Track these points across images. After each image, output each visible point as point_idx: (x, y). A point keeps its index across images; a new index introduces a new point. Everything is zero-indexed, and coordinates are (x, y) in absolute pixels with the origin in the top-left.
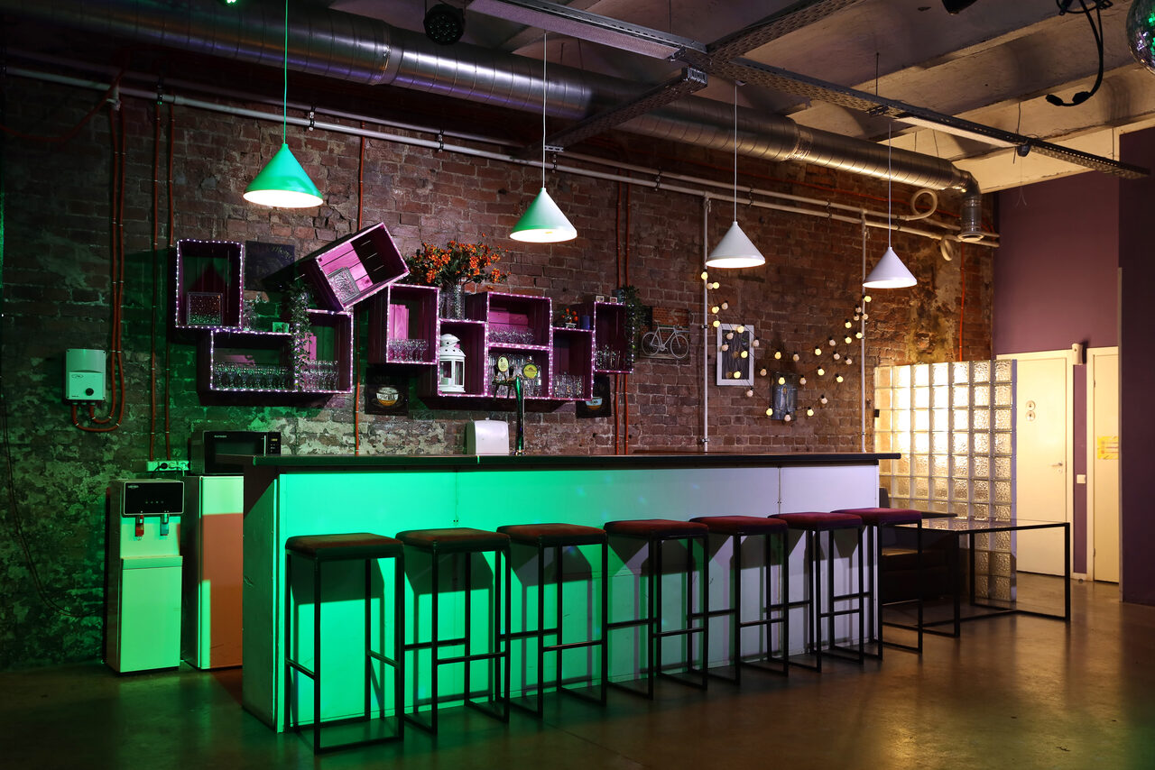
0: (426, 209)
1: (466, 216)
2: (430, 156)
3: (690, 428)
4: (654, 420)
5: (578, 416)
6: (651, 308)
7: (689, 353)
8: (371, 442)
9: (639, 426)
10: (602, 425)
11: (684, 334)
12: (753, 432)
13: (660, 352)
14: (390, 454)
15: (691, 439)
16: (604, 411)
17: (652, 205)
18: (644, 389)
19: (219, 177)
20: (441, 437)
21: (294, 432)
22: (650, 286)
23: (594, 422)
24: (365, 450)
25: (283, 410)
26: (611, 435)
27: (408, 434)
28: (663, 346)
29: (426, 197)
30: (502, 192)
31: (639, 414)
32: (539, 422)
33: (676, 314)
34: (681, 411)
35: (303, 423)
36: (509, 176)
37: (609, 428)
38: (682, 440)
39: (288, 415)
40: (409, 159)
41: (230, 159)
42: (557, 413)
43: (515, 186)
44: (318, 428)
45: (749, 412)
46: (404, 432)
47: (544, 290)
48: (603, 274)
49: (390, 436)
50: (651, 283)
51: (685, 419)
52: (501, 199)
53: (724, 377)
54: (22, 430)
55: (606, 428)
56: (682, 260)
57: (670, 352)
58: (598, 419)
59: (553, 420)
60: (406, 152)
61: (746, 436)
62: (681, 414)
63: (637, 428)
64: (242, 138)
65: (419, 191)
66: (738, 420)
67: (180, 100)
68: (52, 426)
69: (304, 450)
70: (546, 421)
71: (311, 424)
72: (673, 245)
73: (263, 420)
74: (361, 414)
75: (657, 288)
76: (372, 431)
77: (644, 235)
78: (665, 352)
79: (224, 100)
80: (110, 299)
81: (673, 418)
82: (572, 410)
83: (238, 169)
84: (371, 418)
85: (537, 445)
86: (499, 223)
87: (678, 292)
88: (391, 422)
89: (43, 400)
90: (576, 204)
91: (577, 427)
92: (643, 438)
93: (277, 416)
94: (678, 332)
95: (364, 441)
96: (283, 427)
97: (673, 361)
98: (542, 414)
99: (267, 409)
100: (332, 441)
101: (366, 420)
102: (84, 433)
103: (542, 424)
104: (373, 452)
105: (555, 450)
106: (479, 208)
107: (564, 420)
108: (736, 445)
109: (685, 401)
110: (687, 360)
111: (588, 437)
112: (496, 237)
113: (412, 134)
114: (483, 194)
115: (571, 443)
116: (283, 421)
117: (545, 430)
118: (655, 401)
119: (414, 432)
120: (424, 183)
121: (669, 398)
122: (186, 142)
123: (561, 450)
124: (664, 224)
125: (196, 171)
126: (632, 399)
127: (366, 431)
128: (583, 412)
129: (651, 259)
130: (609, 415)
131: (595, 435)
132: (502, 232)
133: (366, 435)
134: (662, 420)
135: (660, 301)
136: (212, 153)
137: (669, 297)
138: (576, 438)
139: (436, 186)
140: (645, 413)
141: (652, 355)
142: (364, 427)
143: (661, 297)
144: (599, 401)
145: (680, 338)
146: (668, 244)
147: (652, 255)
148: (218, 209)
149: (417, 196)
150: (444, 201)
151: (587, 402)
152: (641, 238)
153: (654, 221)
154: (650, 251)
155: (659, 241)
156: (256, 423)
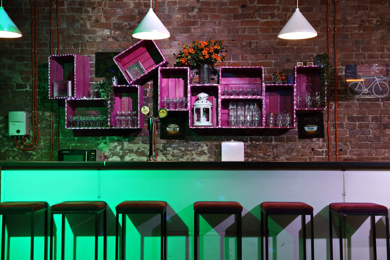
0: (194, 23)
1: (220, 24)
4: (360, 139)
5: (300, 138)
6: (355, 65)
8: (164, 154)
9: (348, 143)
10: (318, 143)
11: (384, 81)
13: (364, 94)
16: (320, 134)
18: (351, 119)
19: (82, 22)
20: (206, 151)
21: (122, 149)
22: (354, 51)
23: (312, 141)
24: (160, 158)
25: (115, 138)
26: (325, 149)
27: (186, 150)
29: (194, 17)
30: (244, 6)
31: (348, 136)
32: (271, 141)
33: (377, 68)
34: (384, 133)
35: (126, 145)
37: (323, 145)
38: (385, 152)
39: (118, 141)
41: (87, 12)
42: (285, 136)
44: (134, 147)
46: (183, 149)
47: (273, 61)
48: (317, 47)
49: (175, 151)
50: (355, 49)
51: (387, 138)
52: (242, 11)
55: (321, 145)
56: (383, 31)
57: (373, 94)
58: (314, 139)
59: (282, 140)
62: (385, 135)
63: (346, 145)
65: (190, 14)
68: (7, 148)
69: (127, 159)
70: (276, 141)
71: (131, 145)
72: (374, 22)
73: (105, 143)
74: (158, 139)
76: (165, 148)
77: (349, 18)
78: (368, 94)
80: (31, 87)
81: (377, 138)
82: (295, 134)
83: (90, 17)
84: (164, 141)
85: (270, 156)
86: (242, 25)
87: (379, 53)
88: (177, 143)
89: (4, 136)
91: (299, 144)
92: (351, 151)
93: (113, 141)
94: (379, 80)
95: (160, 154)
96: (116, 147)
97: (377, 100)
98: (273, 137)
99: (108, 138)
100: (142, 154)
101: (160, 143)
102: (21, 151)
103: (273, 143)
104: (165, 160)
105: (283, 159)
106: (228, 18)
107: (289, 140)
110: (389, 99)
111: (308, 151)
114: (230, 10)
115: (294, 154)
116: (116, 144)
117: (276, 146)
118: (361, 127)
119: (189, 148)
120: (193, 9)
121: (373, 124)
122: (66, 7)
123: (287, 159)
124: (367, 9)
125: (72, 21)
126: (341, 126)
127: (161, 148)
128: (303, 135)
129: (356, 33)
130: (323, 136)
131: (313, 149)
132: (244, 30)
133: (161, 151)
134: (367, 139)
135: (364, 60)
136: (79, 11)
137: (371, 57)
138: (298, 151)
139: (200, 10)
140: (353, 135)
141: (357, 97)
142: (160, 146)
143: (365, 58)
144: (315, 128)
145: (381, 84)
146: (370, 22)
147: (357, 31)
148: (82, 38)
149: (189, 17)
150: (206, 17)
151: (306, 129)
152: (347, 21)
153: (358, 8)
154: (355, 28)
155: (362, 21)
156: (102, 145)
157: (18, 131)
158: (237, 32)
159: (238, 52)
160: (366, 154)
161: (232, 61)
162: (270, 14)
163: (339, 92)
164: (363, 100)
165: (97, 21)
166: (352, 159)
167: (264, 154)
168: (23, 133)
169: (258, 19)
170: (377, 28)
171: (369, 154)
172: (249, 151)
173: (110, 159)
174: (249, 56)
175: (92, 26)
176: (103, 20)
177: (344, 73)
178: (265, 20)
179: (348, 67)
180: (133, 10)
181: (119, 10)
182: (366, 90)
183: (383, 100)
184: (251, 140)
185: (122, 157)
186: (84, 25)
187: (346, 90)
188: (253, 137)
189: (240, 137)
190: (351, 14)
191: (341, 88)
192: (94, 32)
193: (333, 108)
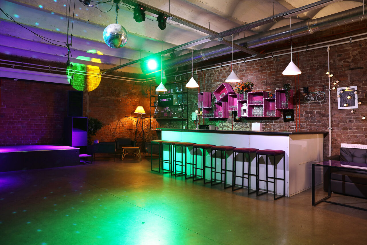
0: (244, 76)
1: (253, 75)
2: (245, 64)
3: (326, 124)
4: (311, 122)
5: (284, 121)
6: (308, 87)
7: (325, 99)
8: (235, 127)
9: (305, 124)
10: (292, 123)
11: (322, 94)
12: (358, 126)
13: (312, 100)
14: (239, 130)
15: (327, 128)
16: (292, 120)
17: (308, 56)
18: (306, 112)
19: (211, 80)
20: (249, 127)
21: (222, 125)
22: (307, 81)
23: (289, 123)
24: (234, 129)
25: (221, 121)
26: (295, 126)
27: (242, 126)
28: (313, 98)
29: (244, 73)
30: (261, 67)
31: (305, 120)
32: (273, 123)
33: (318, 88)
34: (322, 119)
35: (224, 124)
36: (262, 62)
37: (294, 124)
38: (323, 128)
39: (221, 122)
40: (241, 66)
41: (212, 76)
42: (278, 120)
43: (264, 64)
44: (226, 124)
45: (356, 118)
46: (241, 125)
47: (273, 88)
48: (291, 80)
49: (239, 126)
50: (308, 80)
51: (324, 121)
52: (261, 69)
53: (342, 106)
54: (190, 125)
55: (293, 124)
56: (321, 70)
57: (316, 100)
58: (290, 122)
59: (277, 122)
60: (240, 65)
61: (355, 127)
62: (322, 120)
63: (304, 124)
64: (214, 72)
65: (243, 73)
66: (350, 121)
67: (204, 69)
69: (224, 129)
70: (274, 122)
71: (225, 124)
72: (317, 66)
73: (218, 123)
74: (233, 122)
75: (311, 81)
77: (304, 66)
78: (314, 100)
79: (211, 67)
81: (319, 121)
82: (282, 120)
83: (213, 78)
84: (235, 122)
85: (272, 129)
86: (261, 74)
87: (319, 81)
88: (239, 123)
90: (282, 63)
91: (284, 124)
92: (306, 128)
93: (220, 122)
94: (319, 93)
95: (234, 127)
96: (221, 124)
97: (319, 103)
98: (273, 121)
99: (218, 121)
100: (228, 127)
101: (234, 123)
103: (274, 123)
104: (235, 130)
105: (277, 130)
106: (256, 72)
107: (280, 122)
108: (349, 130)
109: (323, 116)
110: (324, 102)
111: (287, 127)
112: (260, 78)
113: (241, 60)
114: (256, 69)
115: (282, 128)
117: (274, 125)
118: (311, 116)
120: (243, 70)
121: (317, 115)
122: (207, 76)
123: (279, 130)
124: (313, 60)
125: (208, 80)
126: (302, 116)
127: (234, 125)
128: (286, 120)
129: (308, 72)
130: (294, 121)
131: (290, 126)
132: (262, 76)
133: (234, 126)
134: (314, 122)
135: (312, 85)
136: (210, 76)
137: (315, 83)
138: (284, 127)
139: (246, 70)
140: (307, 120)
141: (309, 102)
142: (234, 124)
143: (312, 83)
144: (290, 117)
145: (320, 95)
146: (314, 66)
147: (308, 71)
148: (211, 86)
149: (242, 74)
150: (248, 73)
151: (287, 117)
152: (304, 67)
153: (309, 60)
154: (308, 70)
155: (311, 66)
156: (217, 124)
157: (194, 119)
158: (259, 77)
159: (260, 86)
160: (313, 129)
161: (257, 90)
162: (272, 68)
163: (301, 100)
164: (312, 103)
165: (215, 79)
166: (307, 131)
167: (270, 128)
168: (195, 119)
169: (267, 71)
170: (318, 68)
171: (315, 129)
172: (264, 127)
173: (219, 129)
174: (263, 87)
175: (214, 81)
176: (217, 79)
177: (303, 91)
178: (270, 71)
179: (305, 88)
180: (225, 74)
181: (221, 74)
182: (313, 99)
183: (322, 103)
184: (265, 122)
185: (223, 128)
186: (211, 81)
187: (304, 99)
188: (266, 121)
189: (261, 121)
190: (306, 64)
191: (302, 98)
192: (214, 83)
193: (298, 107)
